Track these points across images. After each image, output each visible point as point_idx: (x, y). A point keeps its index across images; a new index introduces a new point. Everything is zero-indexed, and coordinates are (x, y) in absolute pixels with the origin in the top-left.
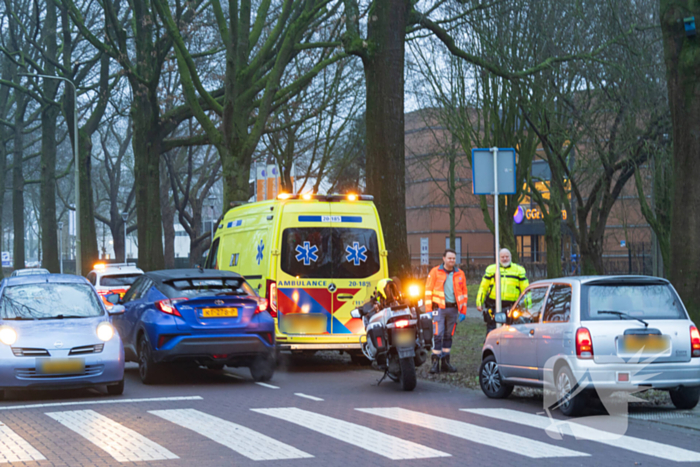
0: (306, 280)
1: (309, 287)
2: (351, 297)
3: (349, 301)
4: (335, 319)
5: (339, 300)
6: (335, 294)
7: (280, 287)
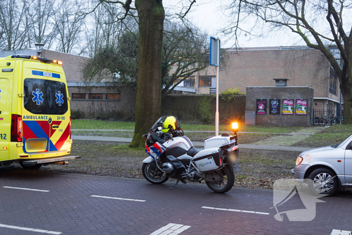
0: (38, 115)
1: (39, 120)
2: (58, 127)
3: (57, 129)
4: (51, 141)
5: (53, 129)
6: (52, 125)
7: (24, 120)
